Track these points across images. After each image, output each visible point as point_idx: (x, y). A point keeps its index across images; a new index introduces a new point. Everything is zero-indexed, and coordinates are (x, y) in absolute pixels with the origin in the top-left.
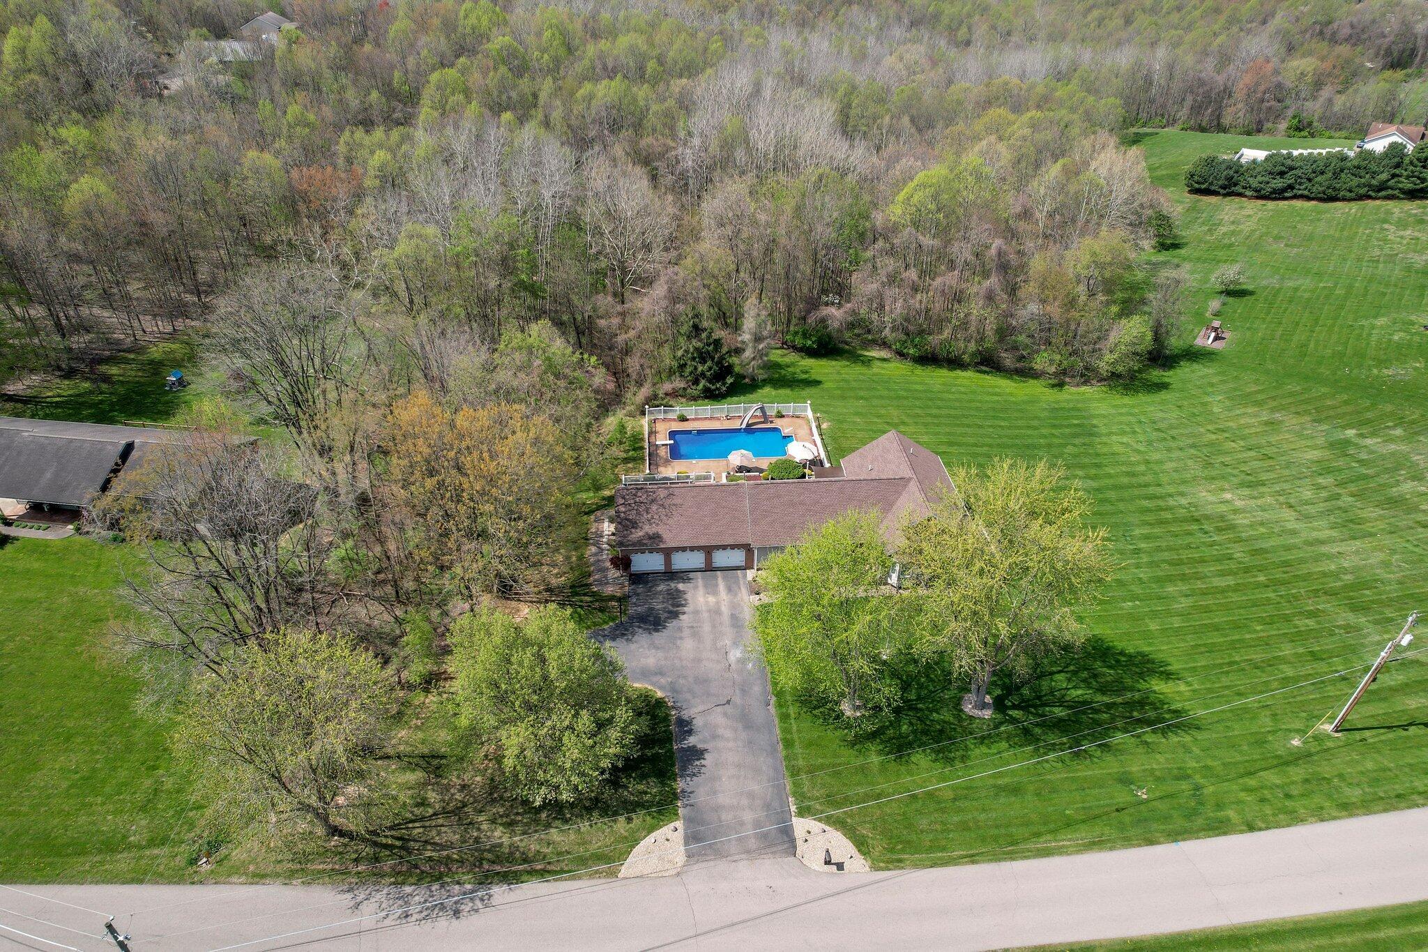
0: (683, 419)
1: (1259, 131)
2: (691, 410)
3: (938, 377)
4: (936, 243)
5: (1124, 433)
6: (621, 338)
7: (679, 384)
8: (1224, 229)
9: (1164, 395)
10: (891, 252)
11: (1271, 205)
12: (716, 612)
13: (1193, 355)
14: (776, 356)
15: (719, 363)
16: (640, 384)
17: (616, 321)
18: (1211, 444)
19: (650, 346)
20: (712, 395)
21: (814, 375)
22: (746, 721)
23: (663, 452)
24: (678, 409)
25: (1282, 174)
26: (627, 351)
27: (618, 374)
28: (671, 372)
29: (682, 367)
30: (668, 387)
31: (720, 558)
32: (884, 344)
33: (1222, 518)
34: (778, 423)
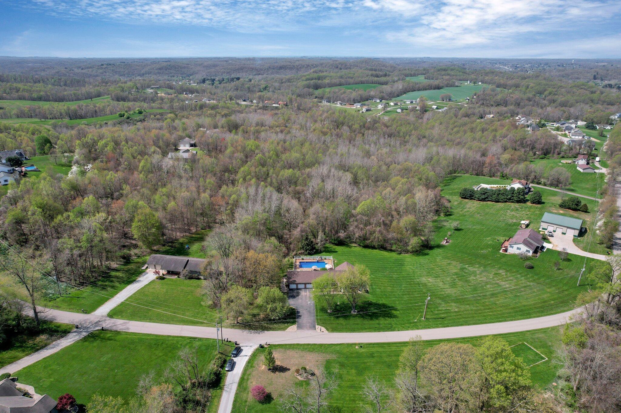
0: (303, 259)
1: (494, 176)
2: (305, 257)
3: (368, 252)
4: (367, 218)
5: (411, 265)
6: (289, 240)
7: (303, 251)
8: (466, 210)
9: (427, 257)
10: (357, 221)
11: (482, 203)
12: (306, 295)
13: (439, 246)
14: (327, 245)
15: (312, 247)
16: (293, 251)
17: (288, 236)
18: (432, 268)
19: (296, 242)
20: (310, 254)
21: (336, 250)
22: (310, 312)
23: (298, 266)
24: (302, 257)
25: (484, 194)
26: (291, 244)
27: (288, 249)
28: (301, 248)
29: (303, 247)
30: (300, 252)
31: (308, 286)
32: (355, 243)
33: (425, 284)
34: (325, 261)
